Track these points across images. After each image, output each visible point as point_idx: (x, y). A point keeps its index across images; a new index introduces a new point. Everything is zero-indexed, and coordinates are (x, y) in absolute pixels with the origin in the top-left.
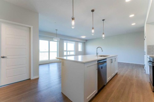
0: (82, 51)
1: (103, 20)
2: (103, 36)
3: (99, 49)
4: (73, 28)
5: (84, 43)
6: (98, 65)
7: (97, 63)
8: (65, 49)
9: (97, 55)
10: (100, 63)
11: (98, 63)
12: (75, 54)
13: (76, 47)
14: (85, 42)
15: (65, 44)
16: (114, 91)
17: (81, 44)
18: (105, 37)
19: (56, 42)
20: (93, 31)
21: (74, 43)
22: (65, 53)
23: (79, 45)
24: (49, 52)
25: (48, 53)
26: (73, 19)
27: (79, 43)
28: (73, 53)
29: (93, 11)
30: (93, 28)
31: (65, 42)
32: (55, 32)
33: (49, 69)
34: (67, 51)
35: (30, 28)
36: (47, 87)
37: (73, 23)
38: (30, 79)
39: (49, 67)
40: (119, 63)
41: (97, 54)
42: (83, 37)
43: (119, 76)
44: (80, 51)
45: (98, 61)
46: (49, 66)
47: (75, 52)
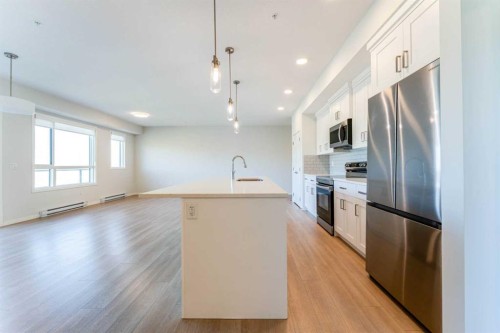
0: (123, 166)
2: (236, 125)
5: (135, 135)
8: (41, 156)
9: (233, 178)
14: (138, 134)
17: (121, 138)
21: (91, 131)
23: (112, 142)
27: (113, 136)
30: (230, 101)
31: (38, 121)
34: (51, 167)
41: (234, 174)
42: (140, 115)
44: (116, 169)
47: (94, 172)
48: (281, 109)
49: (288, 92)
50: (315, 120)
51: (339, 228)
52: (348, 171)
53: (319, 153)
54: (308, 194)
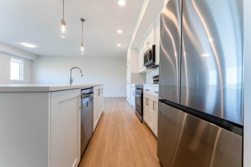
0: (22, 79)
1: (83, 20)
2: (82, 49)
6: (82, 97)
7: (80, 94)
9: (71, 84)
10: (84, 94)
17: (20, 61)
20: (64, 29)
27: (12, 59)
30: (63, 23)
41: (71, 80)
43: (105, 116)
45: (82, 90)
48: (119, 45)
49: (120, 31)
50: (138, 52)
51: (145, 118)
52: (154, 81)
53: (140, 71)
54: (132, 95)
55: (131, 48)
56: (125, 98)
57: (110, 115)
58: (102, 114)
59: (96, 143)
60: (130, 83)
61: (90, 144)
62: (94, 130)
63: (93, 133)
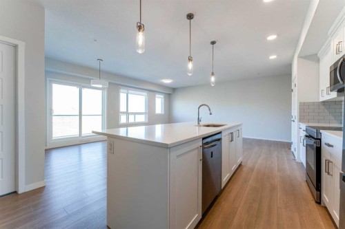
0: (163, 113)
1: (213, 43)
2: (213, 79)
3: (204, 110)
4: (140, 52)
5: (170, 94)
6: (203, 148)
7: (201, 145)
8: (123, 108)
9: (199, 123)
10: (207, 143)
11: (204, 144)
12: (147, 121)
13: (150, 105)
14: (171, 93)
15: (123, 96)
16: (240, 208)
17: (162, 96)
18: (217, 83)
19: (100, 92)
20: (190, 65)
21: (145, 94)
22: (123, 119)
23: (157, 99)
24: (80, 115)
25: (78, 117)
26: (140, 28)
27: (157, 96)
28: (142, 119)
29: (190, 17)
30: (190, 59)
31: (121, 90)
32: (95, 65)
33: (80, 159)
34: (127, 113)
35: (16, 47)
36: (65, 214)
37: (140, 38)
38: (15, 192)
39: (80, 155)
40: (245, 140)
41: (199, 120)
42: (167, 81)
43: (245, 169)
44: (159, 115)
45: (204, 139)
46: (80, 151)
47: (147, 115)
48: (273, 57)
49: (272, 38)
53: (322, 99)
54: (301, 144)
55: (300, 57)
56: (288, 146)
57: (252, 169)
58: (240, 165)
59: (224, 205)
60: (296, 121)
61: (216, 203)
62: (223, 187)
63: (222, 191)
